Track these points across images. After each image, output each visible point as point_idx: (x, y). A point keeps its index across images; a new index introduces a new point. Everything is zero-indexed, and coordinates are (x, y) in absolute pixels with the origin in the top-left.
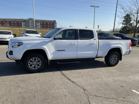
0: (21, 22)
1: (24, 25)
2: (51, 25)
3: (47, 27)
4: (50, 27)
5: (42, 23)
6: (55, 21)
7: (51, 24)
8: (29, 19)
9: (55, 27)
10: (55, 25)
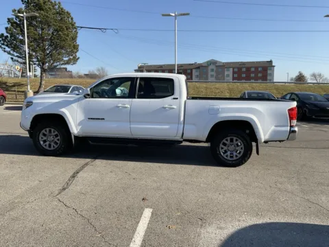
0: (191, 70)
1: (197, 76)
2: (260, 72)
3: (248, 78)
4: (256, 79)
5: (236, 70)
6: (271, 62)
7: (260, 69)
8: (208, 62)
9: (268, 78)
10: (269, 72)
